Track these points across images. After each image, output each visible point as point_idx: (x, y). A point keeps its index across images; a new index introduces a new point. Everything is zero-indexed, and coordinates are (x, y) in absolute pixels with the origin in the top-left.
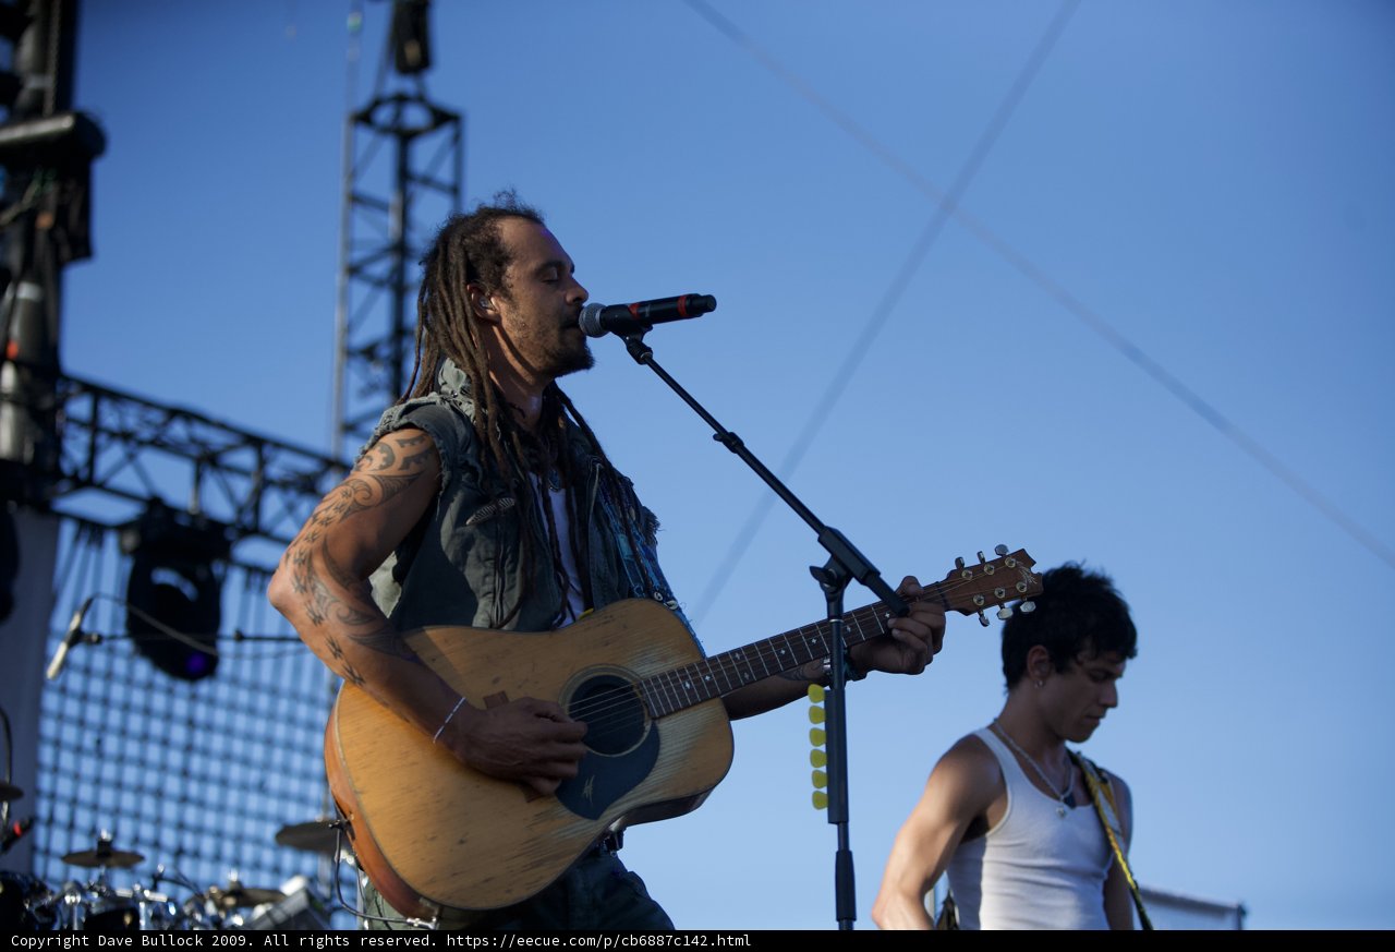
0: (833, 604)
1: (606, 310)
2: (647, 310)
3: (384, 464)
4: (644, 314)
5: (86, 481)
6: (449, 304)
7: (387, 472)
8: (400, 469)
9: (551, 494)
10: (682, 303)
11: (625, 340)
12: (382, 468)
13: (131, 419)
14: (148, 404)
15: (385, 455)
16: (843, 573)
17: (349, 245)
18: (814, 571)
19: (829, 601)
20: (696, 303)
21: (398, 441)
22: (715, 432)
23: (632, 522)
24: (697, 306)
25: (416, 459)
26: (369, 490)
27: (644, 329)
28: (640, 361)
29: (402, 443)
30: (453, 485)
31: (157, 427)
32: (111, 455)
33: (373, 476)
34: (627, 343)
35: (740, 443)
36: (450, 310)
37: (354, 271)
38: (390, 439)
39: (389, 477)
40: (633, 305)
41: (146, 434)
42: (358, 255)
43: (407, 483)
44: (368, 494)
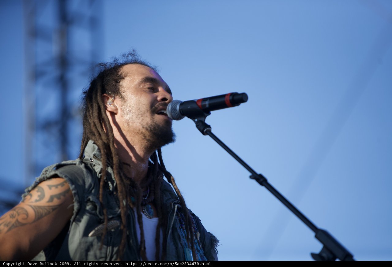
1: (182, 104)
2: (207, 103)
3: (38, 198)
4: (205, 105)
7: (38, 204)
8: (49, 201)
9: (145, 218)
10: (228, 99)
11: (194, 121)
12: (37, 201)
15: (39, 194)
20: (236, 98)
21: (48, 185)
23: (196, 241)
25: (58, 196)
26: (27, 214)
27: (206, 114)
28: (204, 133)
29: (50, 187)
30: (81, 212)
33: (31, 206)
34: (196, 123)
38: (44, 185)
39: (40, 207)
40: (199, 100)
43: (51, 210)
44: (26, 217)
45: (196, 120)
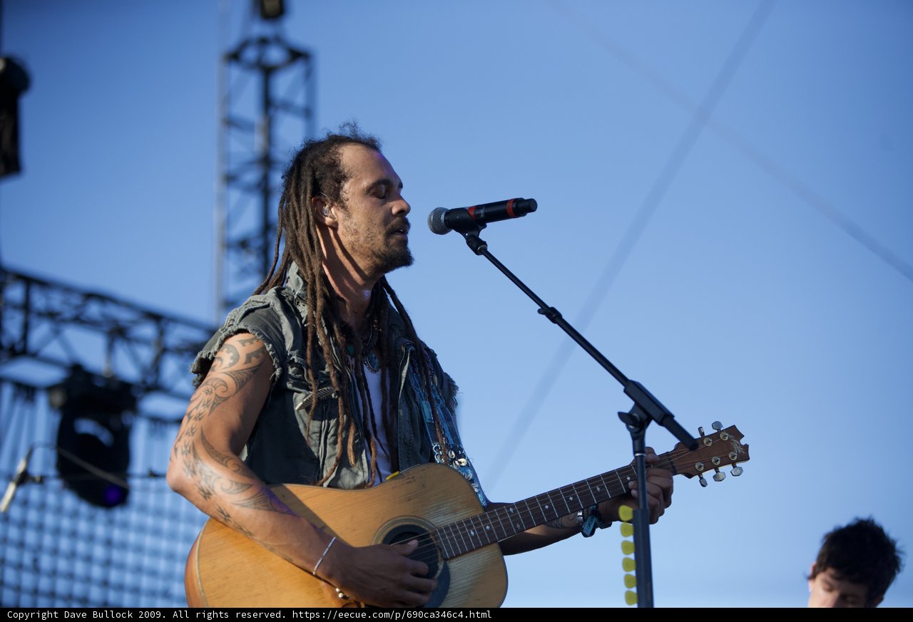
0: (637, 442)
1: (449, 213)
2: (482, 211)
3: (231, 361)
4: (479, 215)
6: (298, 214)
7: (235, 368)
8: (246, 363)
10: (509, 206)
11: (464, 235)
12: (231, 365)
15: (231, 354)
16: (644, 416)
17: (226, 158)
18: (622, 416)
19: (634, 439)
20: (520, 205)
21: (240, 341)
22: (540, 308)
23: (435, 388)
24: (521, 208)
25: (255, 354)
26: (226, 385)
27: (480, 227)
28: (477, 253)
29: (243, 343)
33: (225, 373)
34: (467, 238)
35: (559, 316)
36: (298, 218)
38: (234, 341)
39: (237, 371)
40: (471, 208)
43: (252, 373)
44: (225, 388)
45: (467, 234)
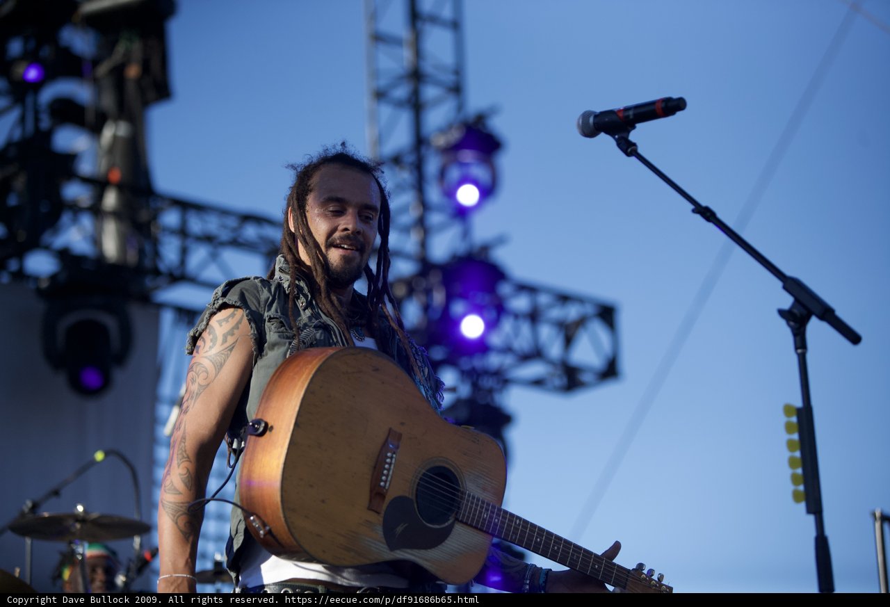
0: (798, 338)
1: (598, 115)
2: (631, 113)
4: (628, 116)
5: (179, 277)
10: (659, 106)
11: (614, 138)
13: (212, 224)
14: (224, 212)
16: (805, 312)
17: (375, 74)
18: (782, 313)
19: (795, 335)
20: (670, 104)
22: (694, 208)
24: (671, 107)
27: (630, 128)
28: (628, 155)
31: (234, 230)
32: (198, 256)
34: (617, 140)
35: (714, 214)
37: (380, 95)
40: (620, 110)
41: (225, 235)
42: (383, 82)
45: (617, 137)
